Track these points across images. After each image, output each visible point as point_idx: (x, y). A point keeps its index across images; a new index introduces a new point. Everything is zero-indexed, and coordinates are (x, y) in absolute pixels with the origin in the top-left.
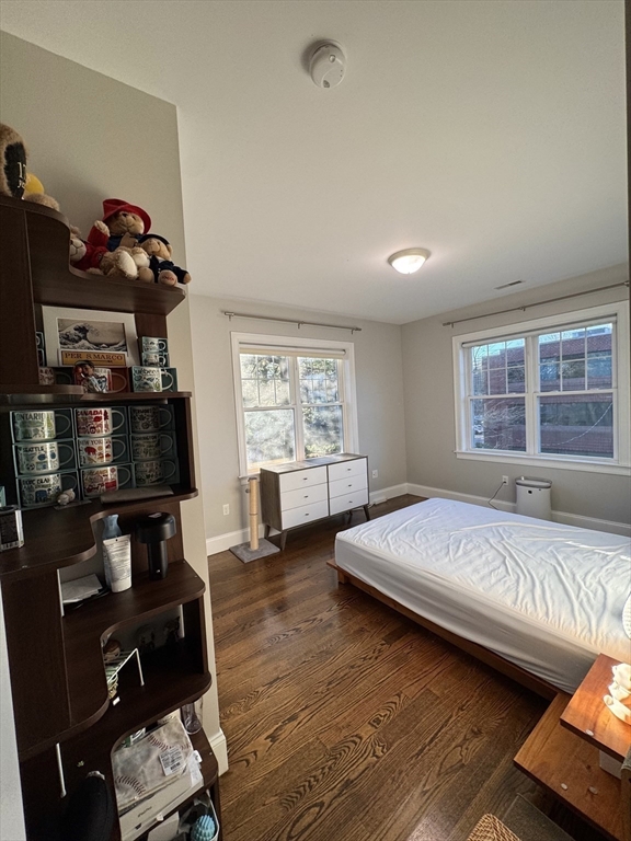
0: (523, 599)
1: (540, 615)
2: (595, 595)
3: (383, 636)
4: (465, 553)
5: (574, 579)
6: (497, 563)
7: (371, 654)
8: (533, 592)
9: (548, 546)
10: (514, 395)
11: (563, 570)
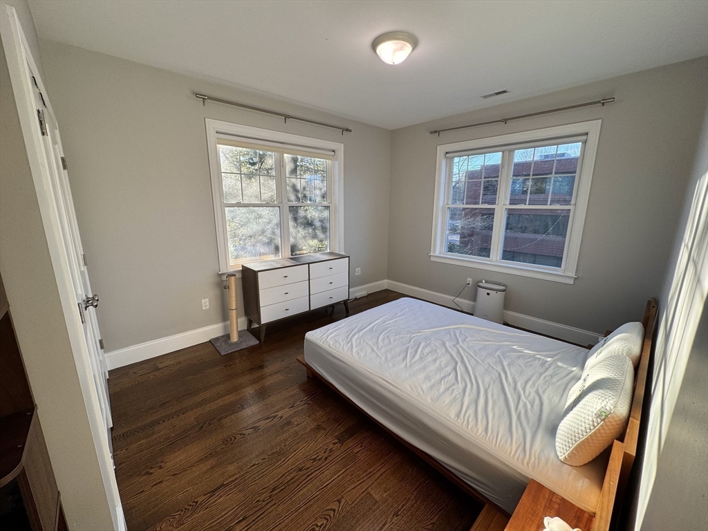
0: (466, 411)
1: (480, 431)
2: (532, 406)
3: (337, 434)
4: (421, 358)
5: (515, 388)
6: (449, 369)
7: (321, 455)
8: (476, 402)
9: (496, 351)
10: (486, 206)
11: (506, 377)
